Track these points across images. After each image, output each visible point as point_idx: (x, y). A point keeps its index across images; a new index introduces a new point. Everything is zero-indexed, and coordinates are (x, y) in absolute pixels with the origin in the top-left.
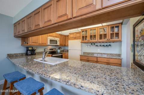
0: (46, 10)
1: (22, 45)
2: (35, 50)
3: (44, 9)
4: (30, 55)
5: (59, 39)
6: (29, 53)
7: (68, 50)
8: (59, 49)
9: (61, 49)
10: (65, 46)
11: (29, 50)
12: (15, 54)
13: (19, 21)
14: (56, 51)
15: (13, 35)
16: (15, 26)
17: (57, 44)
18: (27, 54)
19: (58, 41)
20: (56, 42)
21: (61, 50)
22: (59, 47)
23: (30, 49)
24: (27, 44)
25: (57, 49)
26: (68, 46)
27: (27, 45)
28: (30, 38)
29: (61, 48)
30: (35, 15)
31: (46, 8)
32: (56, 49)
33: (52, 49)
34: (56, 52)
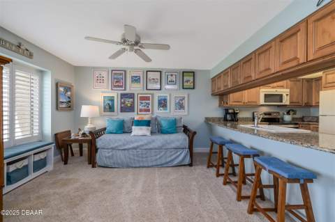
0: (262, 56)
1: (220, 106)
2: (237, 113)
3: (259, 54)
4: (230, 121)
5: (288, 90)
6: (229, 117)
7: (318, 118)
8: (288, 113)
9: (295, 114)
10: (308, 106)
11: (229, 113)
12: (212, 118)
13: (220, 74)
14: (279, 119)
15: (210, 93)
16: (213, 81)
17: (281, 102)
18: (225, 119)
19: (284, 95)
20: (278, 98)
21: (295, 116)
22: (289, 109)
23: (230, 111)
24: (227, 103)
25: (281, 113)
26: (317, 106)
27: (225, 105)
28: (231, 95)
29: (293, 110)
30: (244, 63)
31: (262, 53)
32: (278, 113)
33: (270, 114)
34: (281, 120)
